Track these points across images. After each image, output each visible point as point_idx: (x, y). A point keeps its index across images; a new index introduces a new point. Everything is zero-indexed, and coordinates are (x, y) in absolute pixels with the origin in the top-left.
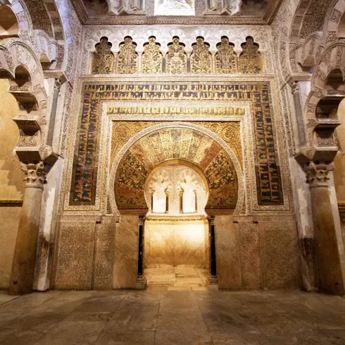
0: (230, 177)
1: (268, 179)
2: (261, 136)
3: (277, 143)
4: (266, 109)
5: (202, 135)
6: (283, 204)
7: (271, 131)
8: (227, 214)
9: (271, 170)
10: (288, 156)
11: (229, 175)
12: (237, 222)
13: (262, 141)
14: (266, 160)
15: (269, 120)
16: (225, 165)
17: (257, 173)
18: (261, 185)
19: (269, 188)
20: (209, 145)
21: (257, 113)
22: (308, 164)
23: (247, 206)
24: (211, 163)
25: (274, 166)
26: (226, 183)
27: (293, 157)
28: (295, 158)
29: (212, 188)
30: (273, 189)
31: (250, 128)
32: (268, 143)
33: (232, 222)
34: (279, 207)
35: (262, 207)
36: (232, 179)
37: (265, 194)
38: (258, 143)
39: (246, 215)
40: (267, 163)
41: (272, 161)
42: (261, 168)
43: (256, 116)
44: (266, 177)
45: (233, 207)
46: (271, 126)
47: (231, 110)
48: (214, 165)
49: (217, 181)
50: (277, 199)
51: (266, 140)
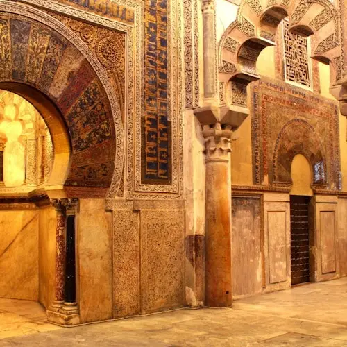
0: (104, 132)
1: (156, 141)
2: (152, 67)
3: (172, 83)
4: (162, 23)
5: (66, 43)
6: (171, 184)
7: (165, 62)
8: (97, 197)
9: (160, 126)
10: (183, 107)
11: (104, 126)
12: (111, 211)
13: (152, 76)
14: (155, 109)
15: (164, 43)
16: (99, 107)
17: (143, 129)
18: (147, 151)
19: (156, 156)
20: (76, 65)
21: (151, 24)
22: (212, 126)
23: (126, 183)
24: (77, 101)
25: (165, 120)
26: (99, 142)
27: (192, 111)
28: (195, 114)
29: (77, 147)
30: (161, 158)
31: (140, 50)
32: (159, 81)
33: (103, 211)
34: (166, 188)
35: (145, 187)
36: (107, 135)
37: (151, 165)
38: (147, 78)
39: (124, 198)
40: (156, 115)
41: (162, 111)
42: (148, 122)
43: (148, 30)
44: (154, 137)
45: (107, 184)
46: (166, 53)
47: (116, 8)
48: (82, 105)
49: (85, 136)
50: (165, 175)
51: (157, 75)
